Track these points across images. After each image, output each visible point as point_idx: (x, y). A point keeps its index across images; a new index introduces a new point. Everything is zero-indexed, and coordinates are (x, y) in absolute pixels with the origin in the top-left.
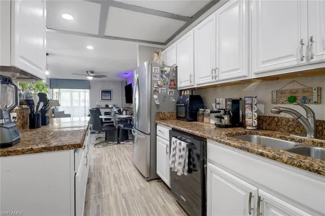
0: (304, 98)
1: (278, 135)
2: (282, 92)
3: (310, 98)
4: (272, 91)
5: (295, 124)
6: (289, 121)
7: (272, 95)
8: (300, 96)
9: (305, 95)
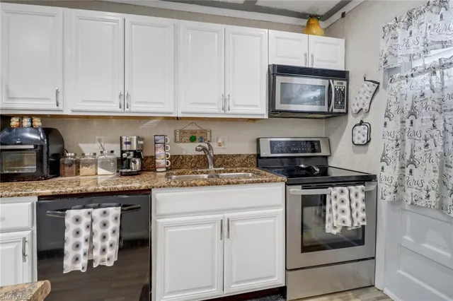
0: (201, 138)
1: (190, 172)
2: (184, 132)
3: (205, 138)
4: (175, 131)
5: (196, 160)
6: (192, 158)
7: (175, 134)
8: (198, 136)
9: (202, 135)
